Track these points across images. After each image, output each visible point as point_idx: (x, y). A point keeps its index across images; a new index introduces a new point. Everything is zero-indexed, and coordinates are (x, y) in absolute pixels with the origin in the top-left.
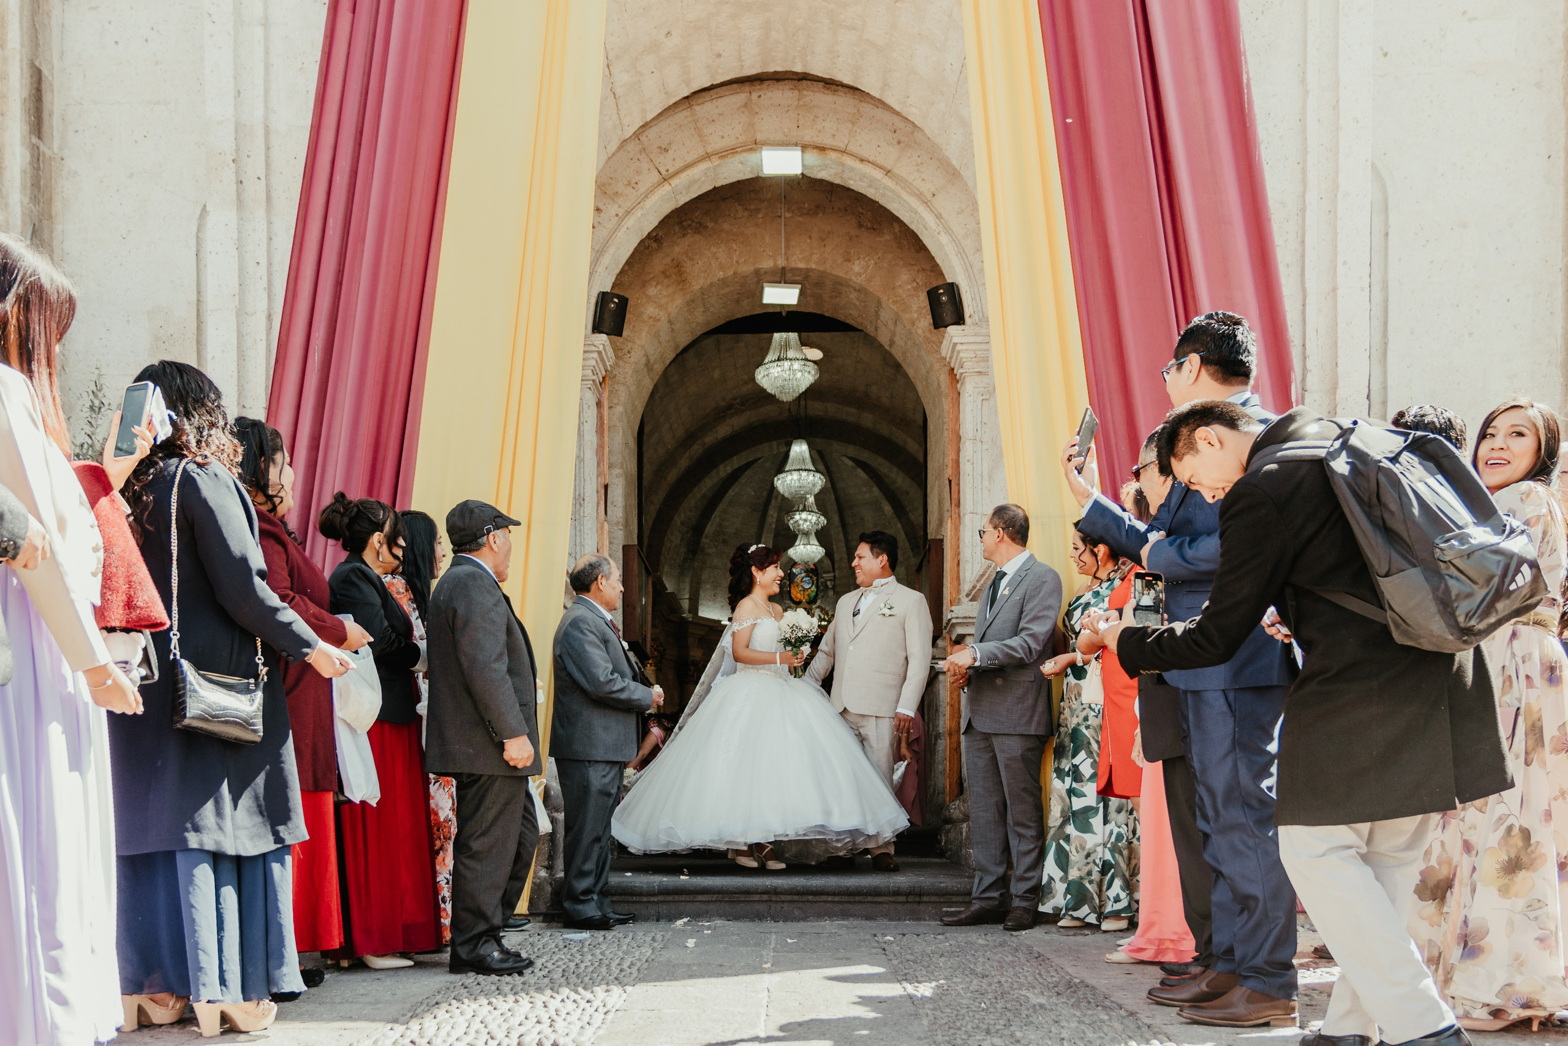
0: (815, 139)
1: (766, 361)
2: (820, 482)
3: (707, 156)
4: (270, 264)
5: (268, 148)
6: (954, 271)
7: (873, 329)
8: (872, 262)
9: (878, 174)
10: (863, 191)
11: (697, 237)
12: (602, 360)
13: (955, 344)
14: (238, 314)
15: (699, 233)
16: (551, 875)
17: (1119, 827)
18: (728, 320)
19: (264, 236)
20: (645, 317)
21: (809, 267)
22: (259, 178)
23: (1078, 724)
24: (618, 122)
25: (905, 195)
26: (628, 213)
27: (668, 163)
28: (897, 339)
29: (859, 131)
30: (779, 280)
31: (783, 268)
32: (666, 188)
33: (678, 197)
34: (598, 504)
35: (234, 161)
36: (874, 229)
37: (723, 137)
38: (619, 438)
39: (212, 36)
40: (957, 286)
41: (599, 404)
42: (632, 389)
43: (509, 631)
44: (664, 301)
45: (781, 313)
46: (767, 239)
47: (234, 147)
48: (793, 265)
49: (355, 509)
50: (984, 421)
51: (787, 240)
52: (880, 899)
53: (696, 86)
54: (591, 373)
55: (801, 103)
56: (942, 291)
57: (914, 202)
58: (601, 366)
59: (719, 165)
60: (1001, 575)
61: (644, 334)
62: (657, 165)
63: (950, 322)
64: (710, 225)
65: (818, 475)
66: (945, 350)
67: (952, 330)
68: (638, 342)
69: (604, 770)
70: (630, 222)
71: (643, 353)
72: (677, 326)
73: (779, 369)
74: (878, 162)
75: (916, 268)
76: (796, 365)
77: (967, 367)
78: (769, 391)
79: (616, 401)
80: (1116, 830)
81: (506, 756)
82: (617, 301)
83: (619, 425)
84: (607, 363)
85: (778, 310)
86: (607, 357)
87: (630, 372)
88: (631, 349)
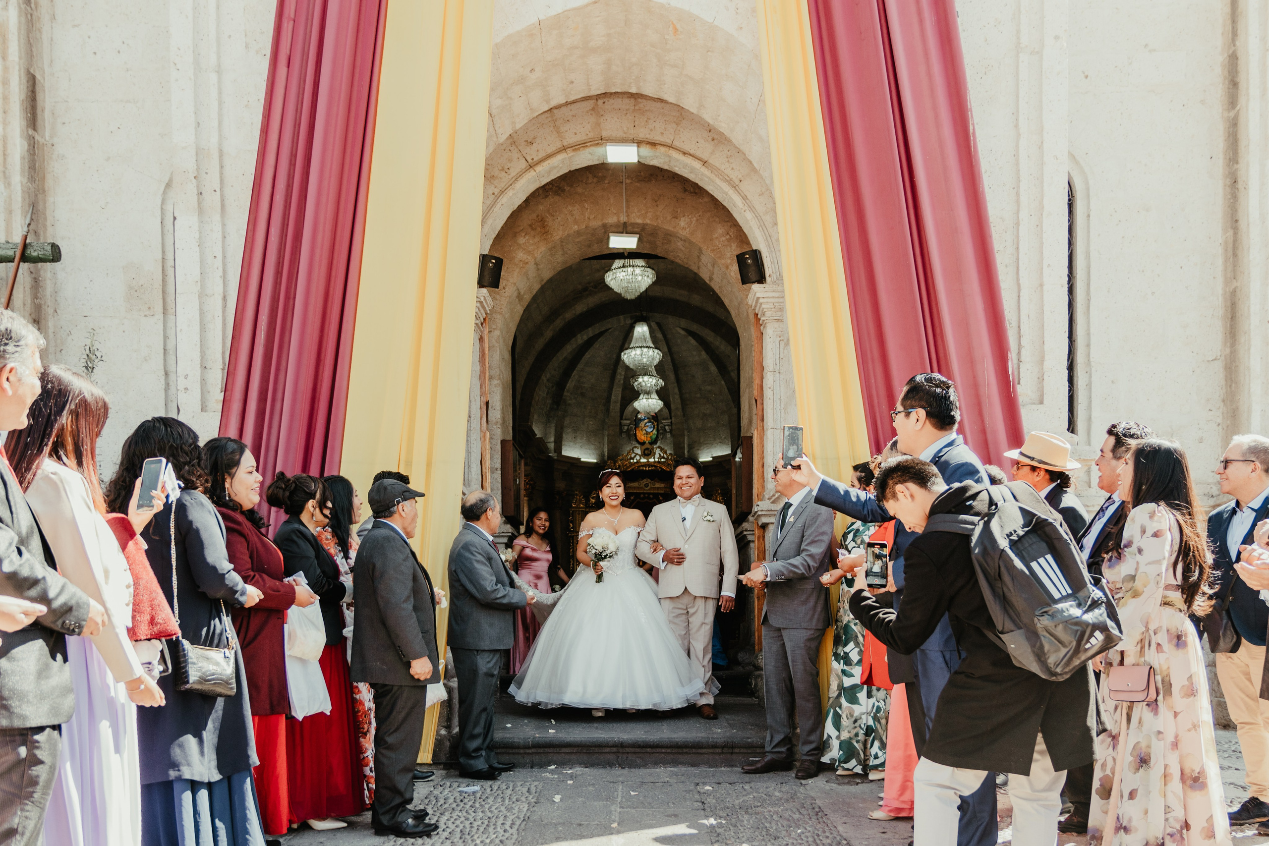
0: (648, 136)
1: (613, 267)
2: (658, 356)
3: (564, 149)
4: (224, 257)
5: (222, 167)
6: (758, 242)
7: (696, 268)
8: (695, 219)
9: (697, 165)
10: (686, 176)
11: (557, 198)
12: (483, 307)
13: (758, 298)
14: (200, 297)
15: (559, 195)
16: (449, 732)
17: (878, 702)
18: (582, 258)
19: (219, 236)
20: (516, 260)
21: (645, 222)
22: (215, 191)
23: (849, 622)
24: (494, 132)
25: (718, 181)
26: (502, 192)
27: (533, 154)
28: (714, 276)
29: (682, 130)
30: (621, 231)
31: (625, 223)
32: (532, 174)
33: (541, 179)
34: (481, 417)
35: (195, 177)
36: (696, 193)
37: (576, 134)
38: (497, 356)
39: (177, 80)
40: (760, 252)
41: (481, 339)
43: (415, 578)
44: (531, 248)
45: (623, 253)
46: (612, 200)
47: (195, 167)
48: (633, 221)
49: (294, 485)
50: (781, 357)
51: (627, 201)
52: (700, 751)
53: (554, 103)
54: (475, 318)
55: (637, 108)
56: (748, 256)
57: (725, 187)
58: (482, 311)
59: (573, 156)
60: (788, 506)
62: (525, 155)
63: (754, 279)
64: (567, 188)
65: (657, 352)
67: (756, 287)
68: (511, 280)
69: (488, 657)
70: (504, 199)
71: (515, 288)
72: (541, 266)
73: (624, 274)
74: (697, 154)
75: (729, 224)
76: (639, 271)
77: (768, 316)
78: (617, 291)
79: (494, 327)
80: (876, 704)
81: (412, 671)
82: (494, 261)
83: (497, 345)
84: (488, 309)
85: (622, 251)
86: (487, 304)
87: (505, 304)
88: (506, 285)
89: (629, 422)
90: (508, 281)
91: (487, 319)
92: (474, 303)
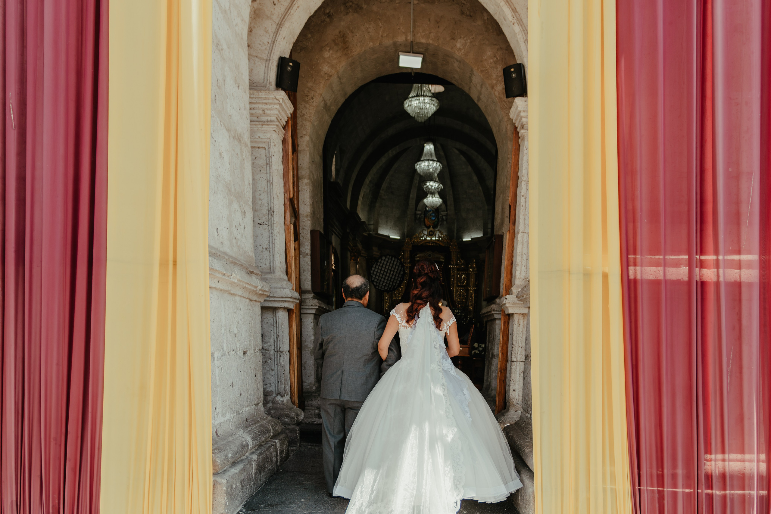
1: (410, 96)
2: (439, 167)
6: (523, 56)
7: (468, 89)
8: (469, 41)
12: (283, 110)
13: (519, 110)
18: (378, 76)
20: (322, 74)
21: (428, 42)
30: (409, 50)
31: (412, 44)
40: (524, 67)
41: (284, 140)
42: (316, 124)
44: (333, 62)
45: (411, 73)
46: (401, 20)
48: (418, 42)
51: (414, 21)
54: (276, 120)
56: (513, 70)
58: (283, 114)
61: (320, 87)
63: (517, 94)
65: (439, 164)
66: (513, 114)
67: (518, 100)
68: (318, 92)
71: (320, 99)
72: (344, 81)
73: (417, 102)
75: (497, 47)
76: (427, 100)
78: (411, 115)
82: (292, 65)
84: (288, 113)
85: (410, 71)
86: (287, 107)
87: (313, 112)
88: (314, 96)
89: (420, 212)
91: (290, 122)
92: (275, 104)
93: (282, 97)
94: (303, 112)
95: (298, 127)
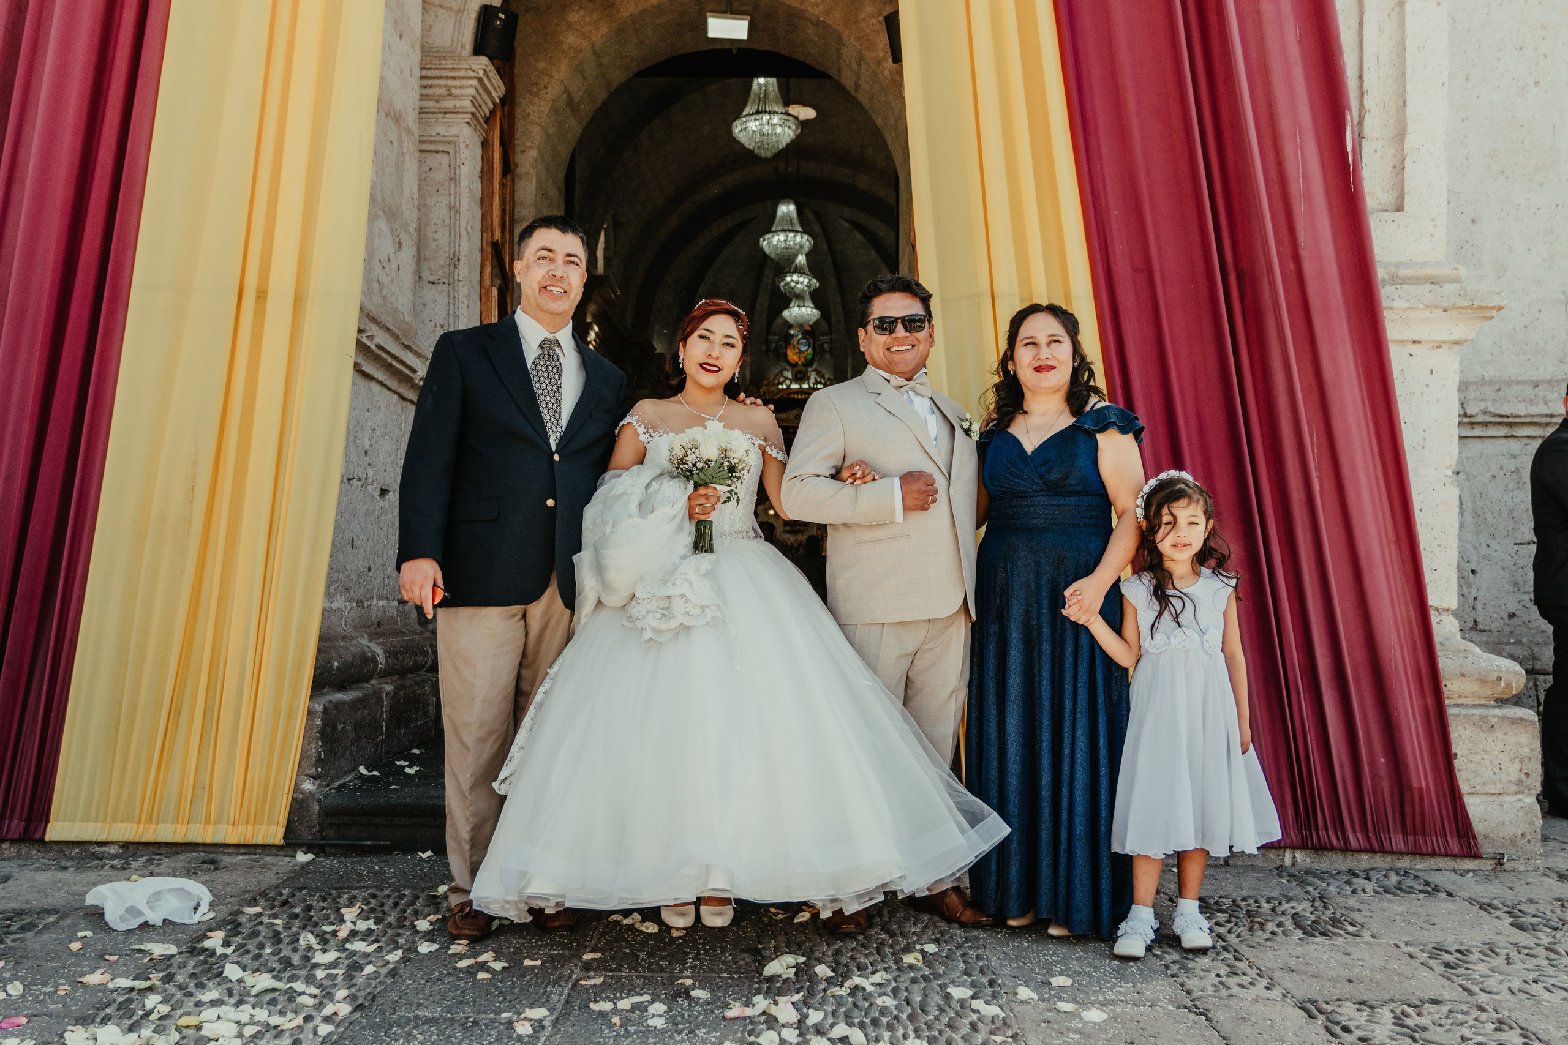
1: (744, 113)
2: (807, 244)
7: (836, 70)
12: (486, 89)
18: (669, 55)
20: (565, 47)
28: (862, 82)
34: (482, 264)
38: (531, 188)
42: (551, 131)
44: (587, 28)
54: (471, 106)
58: (485, 96)
61: (563, 67)
65: (806, 237)
68: (557, 76)
71: (563, 89)
72: (605, 61)
73: (759, 124)
76: (776, 120)
78: (747, 145)
79: (529, 144)
82: (502, 16)
83: (531, 171)
84: (494, 94)
85: (728, 46)
86: (492, 85)
87: (547, 111)
88: (548, 83)
89: (777, 337)
90: (551, 76)
91: (498, 114)
92: (470, 78)
93: (484, 67)
94: (527, 111)
95: (518, 136)
